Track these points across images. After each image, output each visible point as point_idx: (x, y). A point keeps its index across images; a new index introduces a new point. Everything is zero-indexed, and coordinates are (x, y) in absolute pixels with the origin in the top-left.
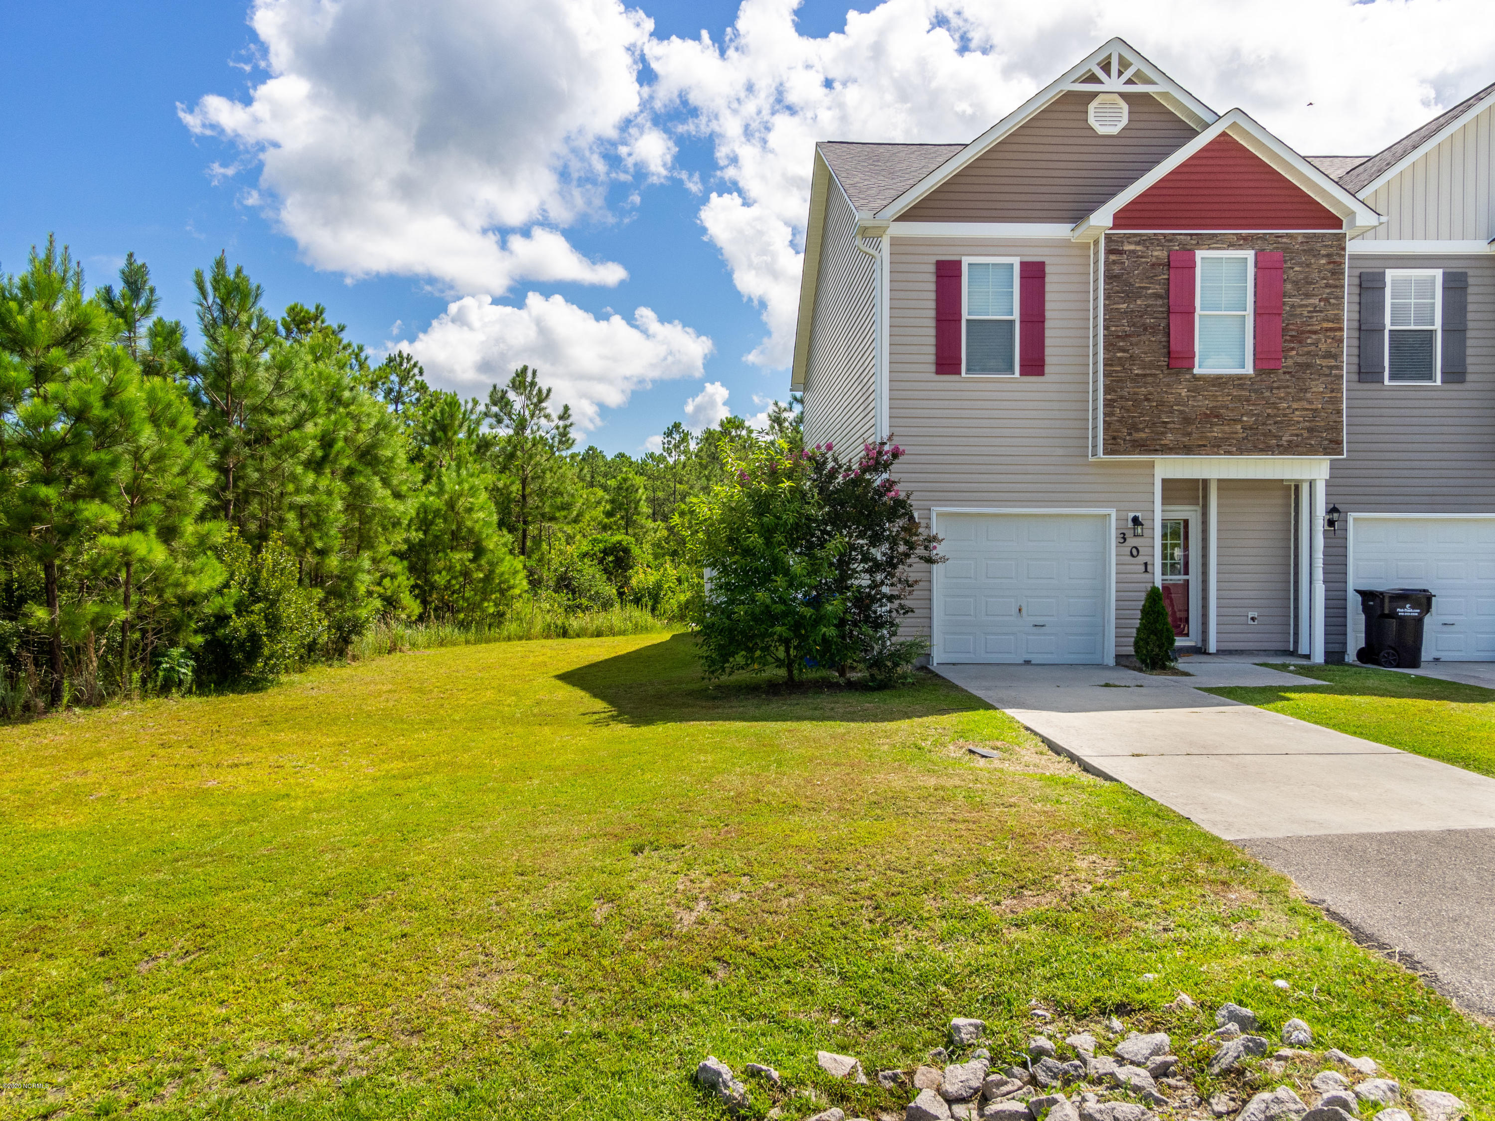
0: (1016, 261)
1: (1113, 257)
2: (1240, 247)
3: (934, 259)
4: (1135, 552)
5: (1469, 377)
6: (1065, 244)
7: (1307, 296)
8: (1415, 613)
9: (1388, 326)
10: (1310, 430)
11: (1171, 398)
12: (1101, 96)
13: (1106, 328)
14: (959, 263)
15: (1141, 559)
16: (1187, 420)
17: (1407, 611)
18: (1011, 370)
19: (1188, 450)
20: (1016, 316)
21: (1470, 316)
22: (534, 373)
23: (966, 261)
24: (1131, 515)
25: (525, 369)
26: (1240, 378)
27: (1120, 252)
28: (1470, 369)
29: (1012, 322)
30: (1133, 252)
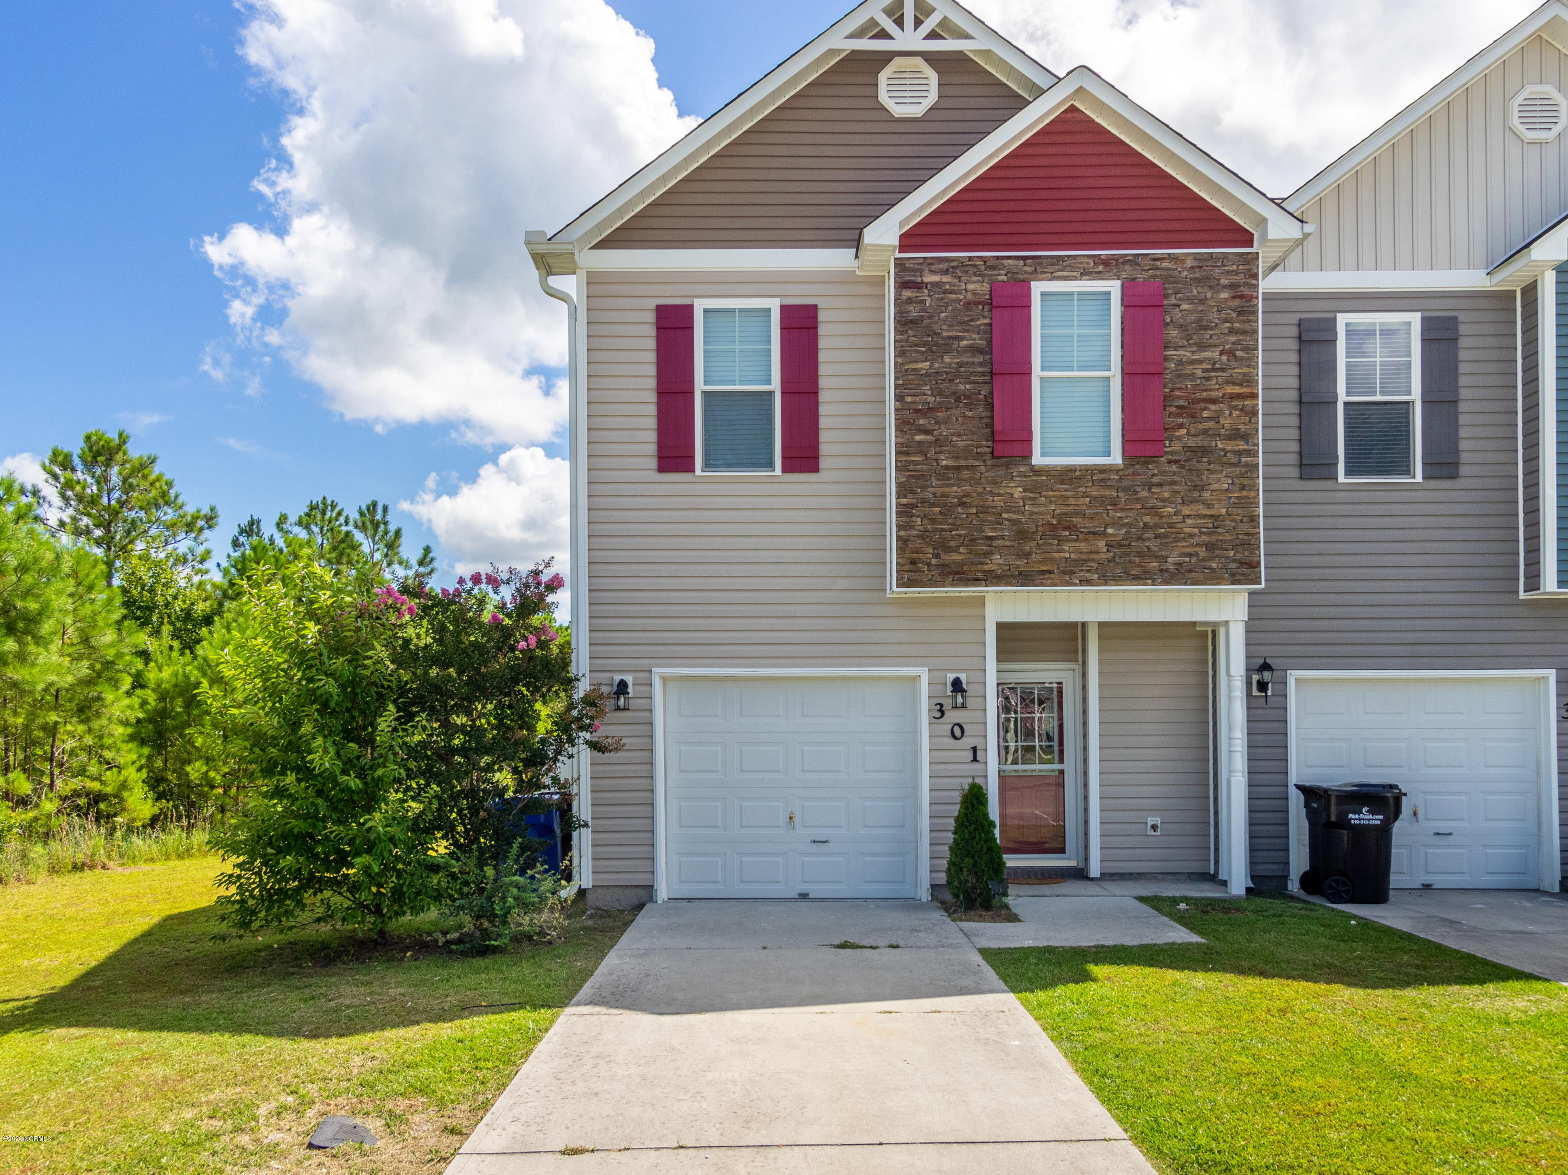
0: (774, 305)
1: (907, 293)
2: (1099, 276)
3: (652, 303)
4: (958, 732)
5: (1463, 470)
6: (844, 278)
7: (1202, 347)
8: (1376, 820)
9: (1342, 397)
10: (1210, 547)
11: (999, 502)
12: (897, 62)
13: (899, 398)
14: (690, 308)
15: (967, 742)
16: (1022, 535)
17: (1366, 817)
18: (770, 465)
19: (1024, 578)
20: (776, 385)
21: (1463, 381)
22: (385, 509)
23: (700, 306)
24: (951, 677)
25: (374, 504)
26: (1102, 469)
27: (919, 286)
28: (1465, 458)
29: (770, 394)
30: (937, 284)
